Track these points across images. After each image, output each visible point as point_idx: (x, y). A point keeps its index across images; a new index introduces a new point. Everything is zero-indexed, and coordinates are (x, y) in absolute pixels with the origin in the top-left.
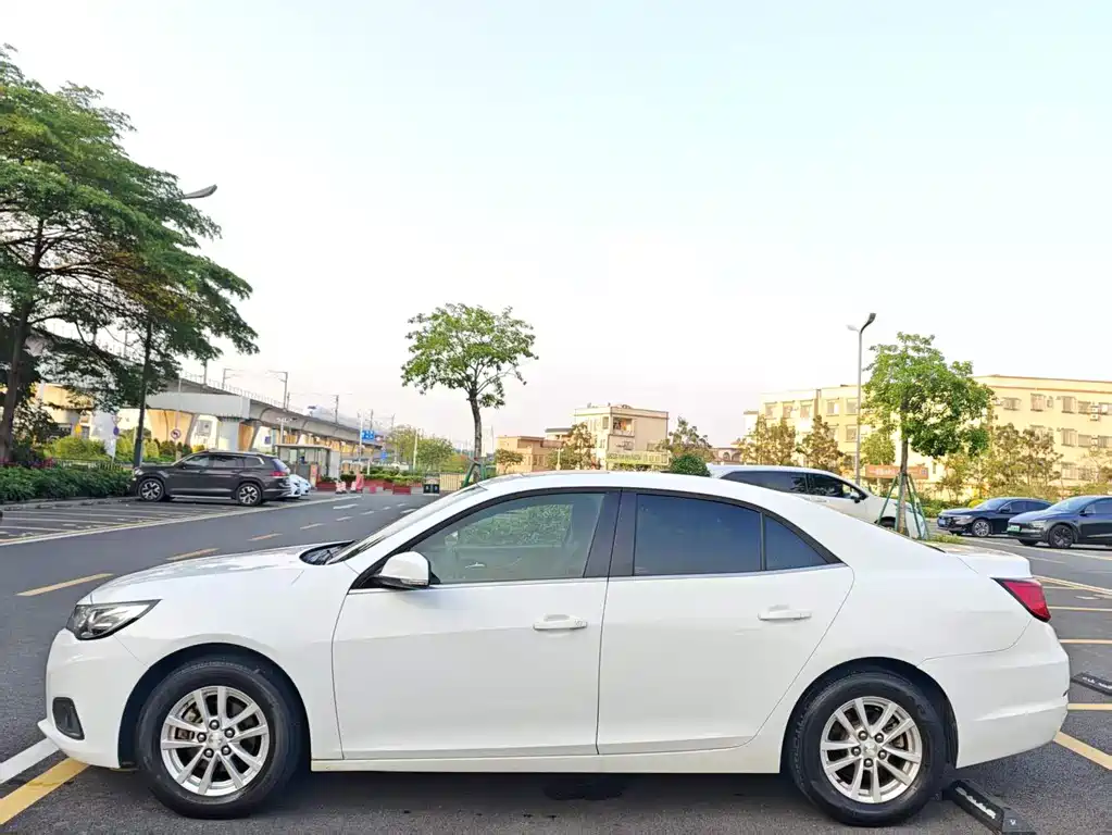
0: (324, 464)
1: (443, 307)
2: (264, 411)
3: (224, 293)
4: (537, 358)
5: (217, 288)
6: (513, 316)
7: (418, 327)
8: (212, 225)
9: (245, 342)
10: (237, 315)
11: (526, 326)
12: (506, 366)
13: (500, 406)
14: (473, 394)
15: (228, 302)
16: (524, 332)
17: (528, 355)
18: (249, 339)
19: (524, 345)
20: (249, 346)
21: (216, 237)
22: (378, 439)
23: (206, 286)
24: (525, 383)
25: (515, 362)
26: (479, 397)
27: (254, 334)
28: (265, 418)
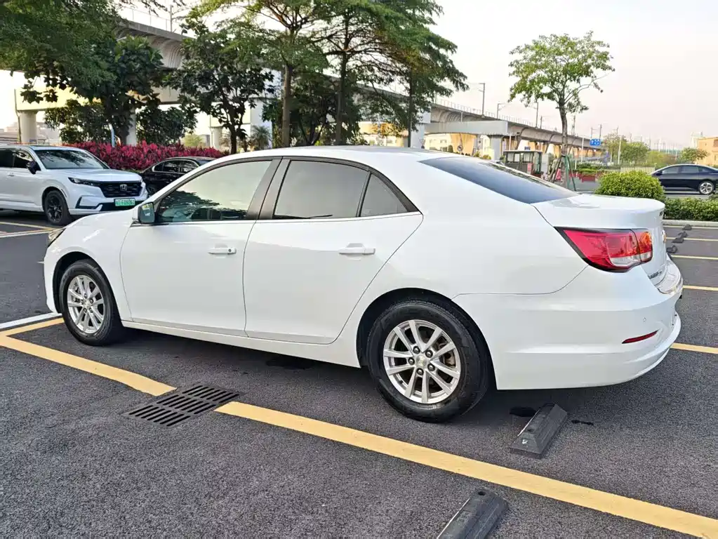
0: (537, 163)
1: (537, 39)
2: (523, 130)
3: (442, 51)
4: (614, 70)
5: (437, 48)
6: (593, 39)
7: (519, 57)
8: (437, 7)
9: (460, 83)
10: (453, 65)
11: (604, 45)
12: (585, 80)
13: (584, 111)
14: (561, 103)
15: (448, 58)
16: (601, 49)
17: (605, 68)
18: (462, 81)
19: (603, 60)
20: (462, 85)
21: (441, 14)
22: (603, 144)
23: (430, 48)
24: (602, 91)
25: (592, 75)
26: (566, 105)
27: (465, 77)
28: (524, 135)
